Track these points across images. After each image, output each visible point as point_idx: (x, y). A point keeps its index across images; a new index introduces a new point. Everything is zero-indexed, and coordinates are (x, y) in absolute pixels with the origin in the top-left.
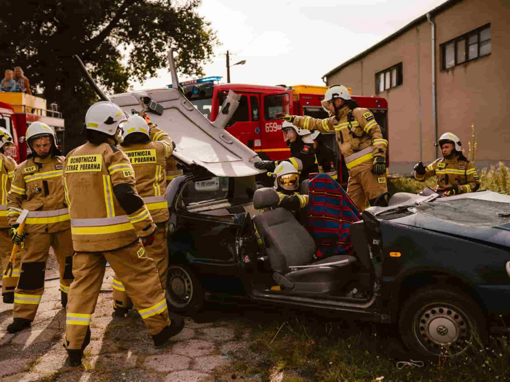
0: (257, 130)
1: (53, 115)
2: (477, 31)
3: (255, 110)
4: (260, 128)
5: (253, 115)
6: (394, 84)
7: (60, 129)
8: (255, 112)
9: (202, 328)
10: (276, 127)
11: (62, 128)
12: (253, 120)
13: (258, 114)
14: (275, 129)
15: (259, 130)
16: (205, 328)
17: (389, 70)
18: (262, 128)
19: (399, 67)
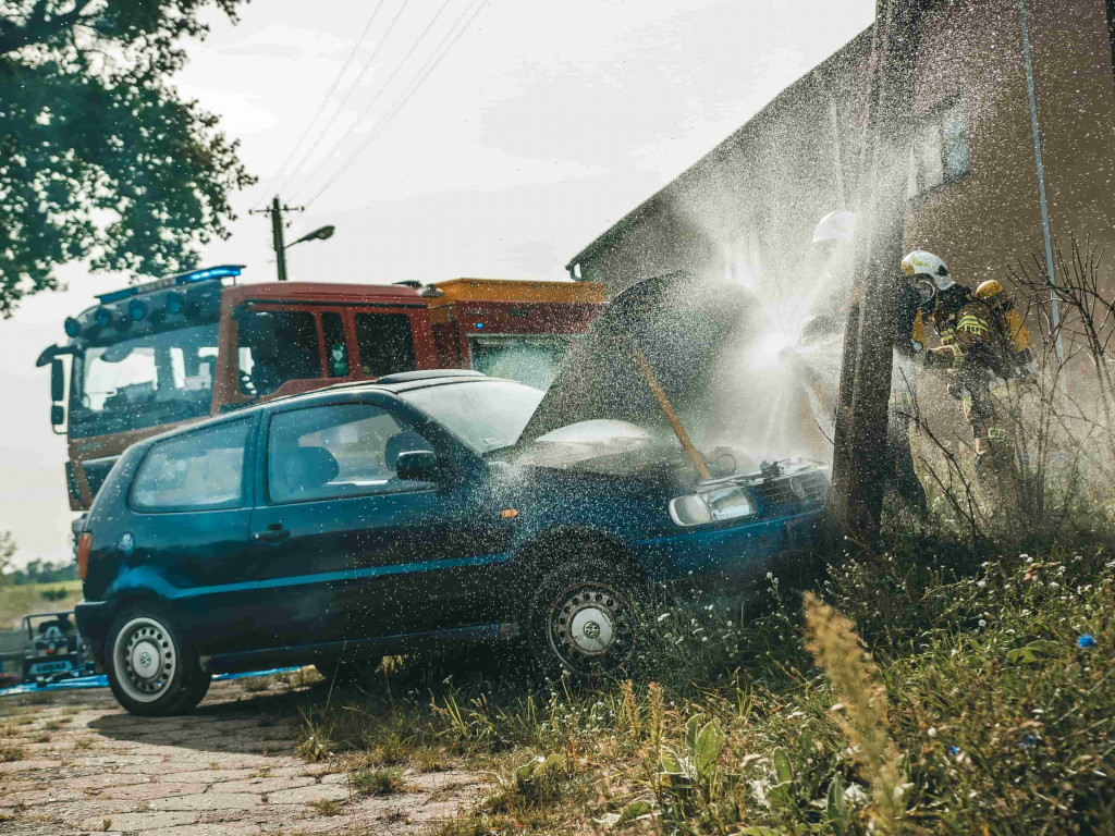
3: (338, 349)
5: (331, 360)
8: (336, 353)
12: (332, 373)
13: (347, 358)
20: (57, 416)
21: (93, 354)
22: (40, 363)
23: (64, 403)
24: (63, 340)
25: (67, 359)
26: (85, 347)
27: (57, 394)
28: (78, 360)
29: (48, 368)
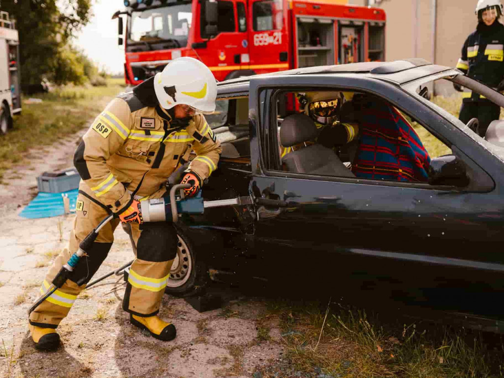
0: (244, 43)
1: (3, 25)
3: (242, 19)
4: (248, 41)
5: (239, 25)
7: (13, 43)
8: (242, 22)
9: (207, 319)
10: (266, 40)
11: (15, 41)
12: (240, 30)
13: (246, 24)
14: (265, 42)
15: (247, 44)
16: (211, 319)
18: (251, 40)
20: (120, 42)
21: (135, 14)
22: (114, 17)
23: (123, 36)
24: (123, 8)
25: (124, 17)
26: (132, 12)
27: (121, 32)
28: (129, 17)
29: (117, 20)
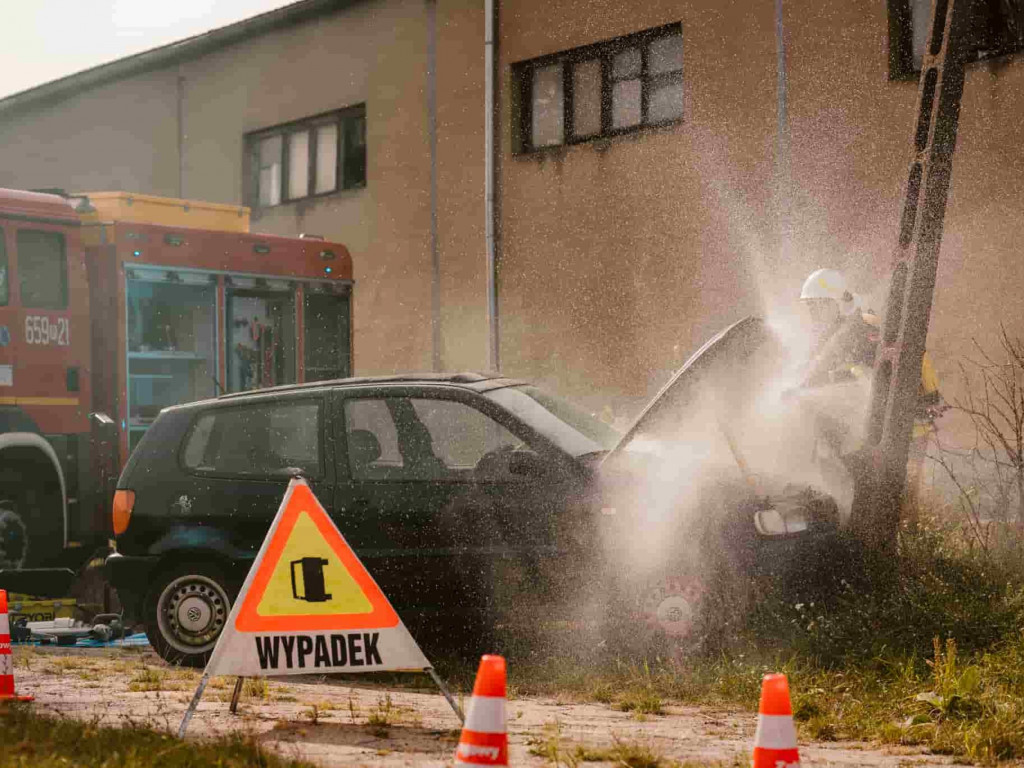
0: (4, 335)
2: (641, 41)
6: (328, 178)
10: (47, 332)
13: (7, 283)
14: (45, 337)
15: (8, 336)
17: (309, 125)
19: (351, 121)
